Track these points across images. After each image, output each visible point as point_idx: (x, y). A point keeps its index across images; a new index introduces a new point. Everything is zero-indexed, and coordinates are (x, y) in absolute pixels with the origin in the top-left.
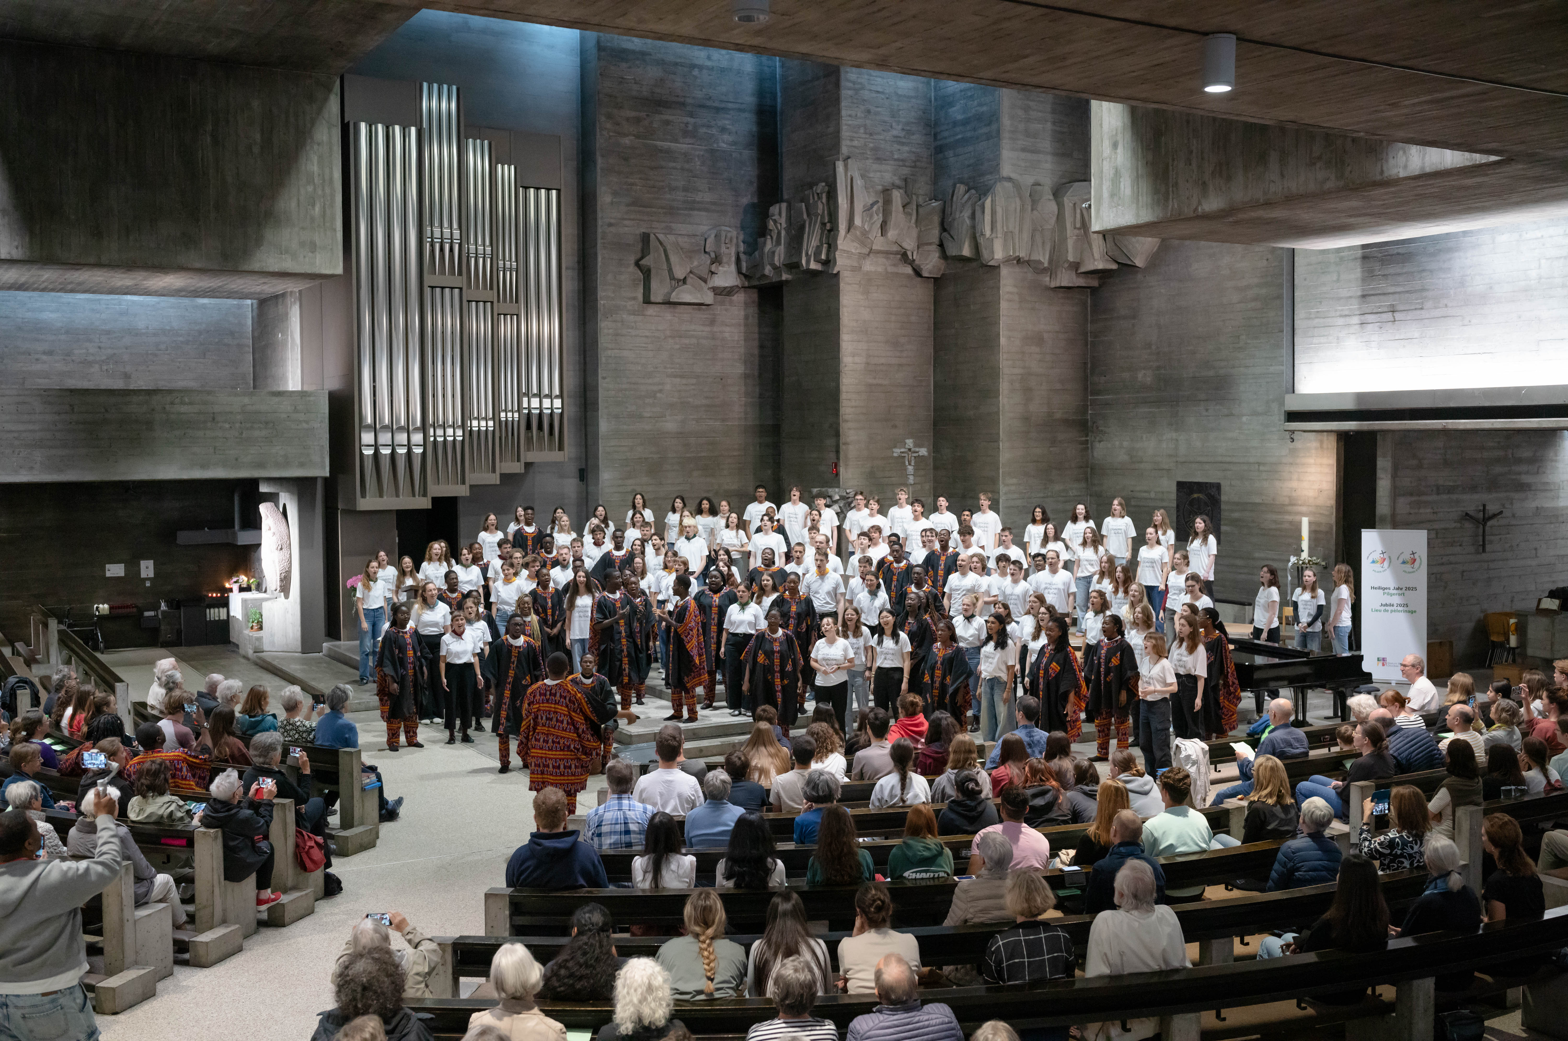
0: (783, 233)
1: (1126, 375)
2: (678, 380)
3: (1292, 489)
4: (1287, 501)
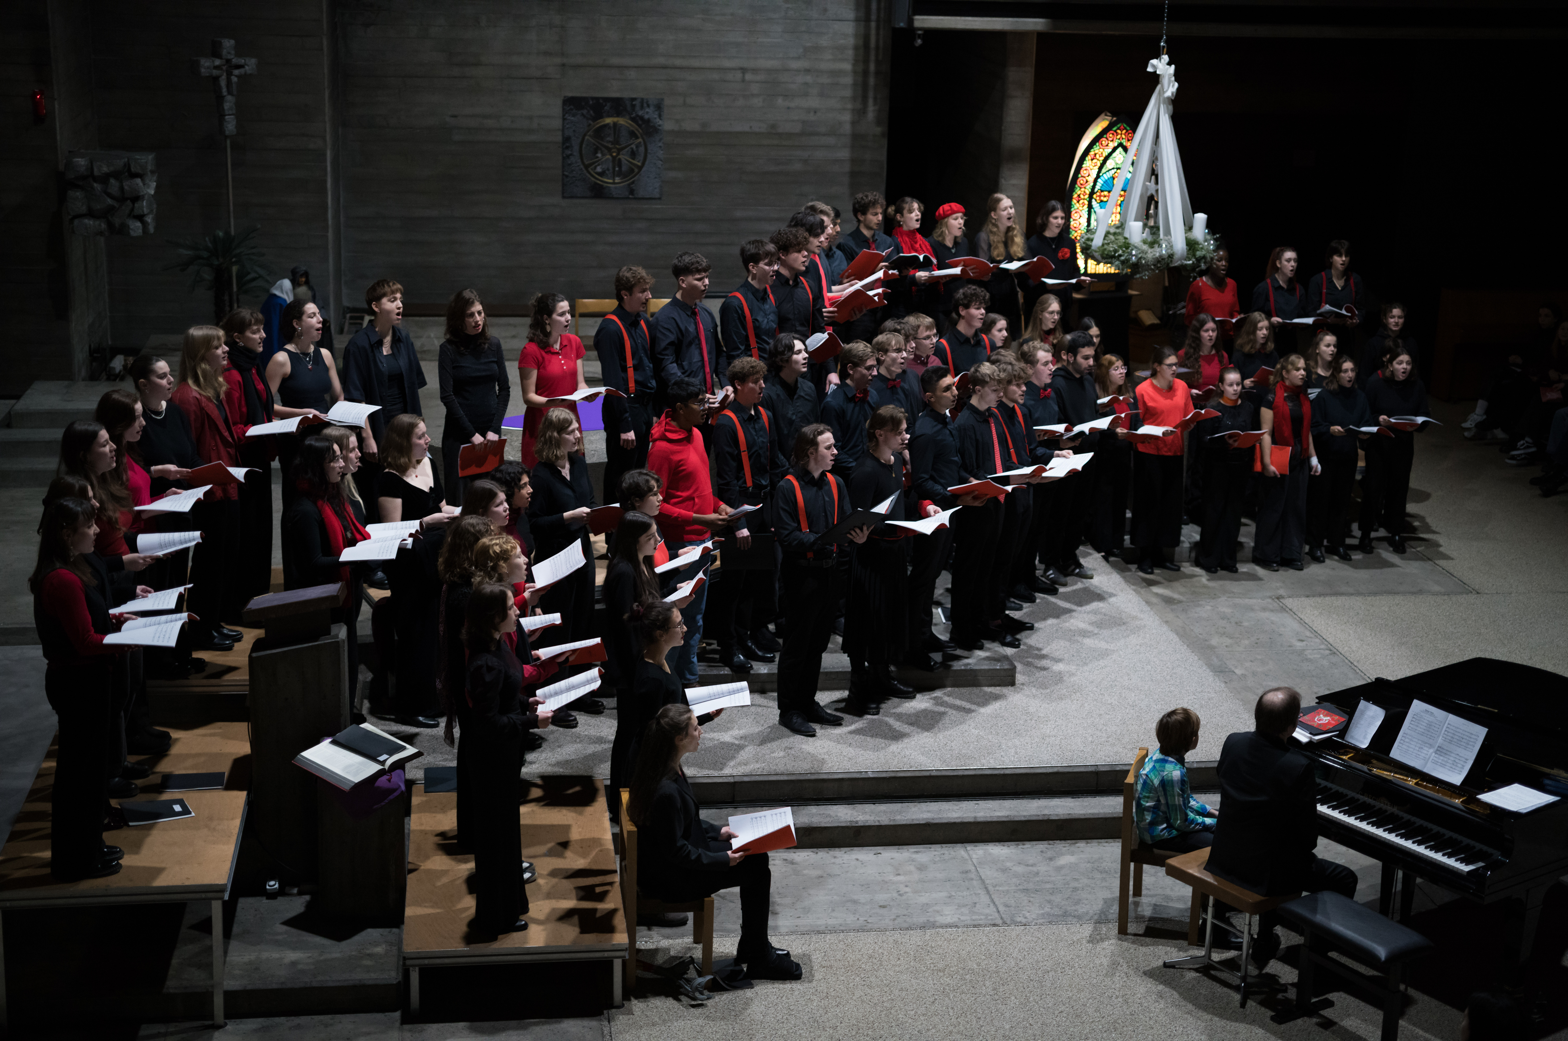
3: (808, 110)
4: (797, 128)
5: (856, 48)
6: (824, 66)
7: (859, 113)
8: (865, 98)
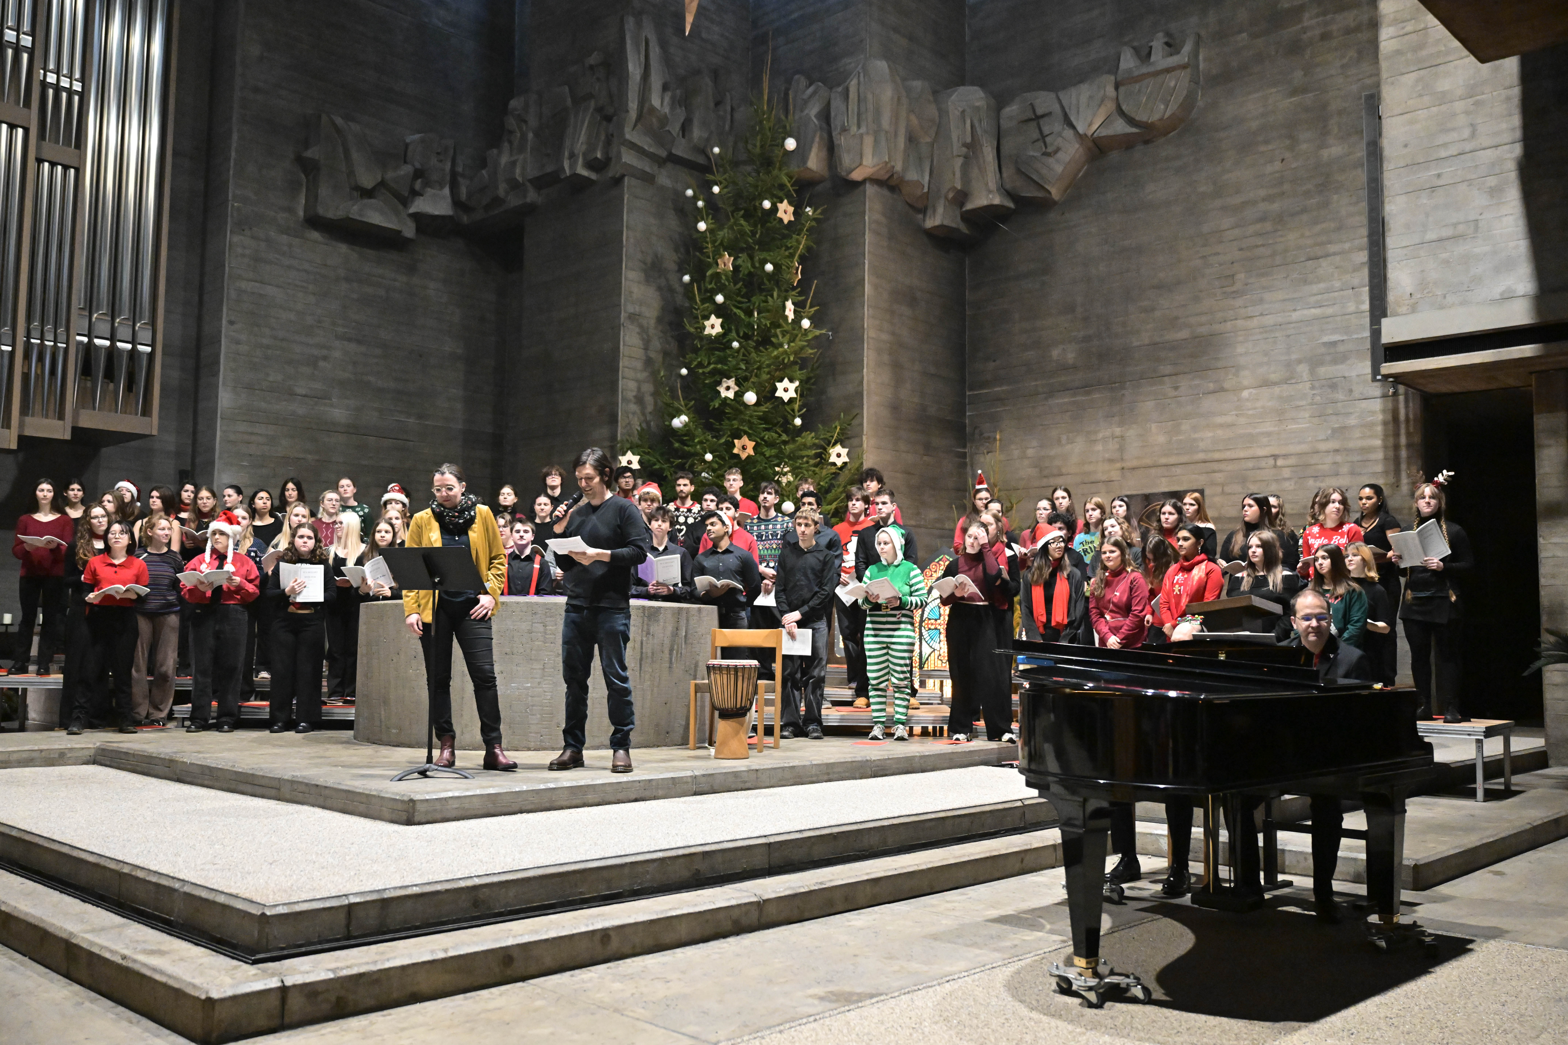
0: (530, 135)
1: (1031, 354)
2: (352, 347)
5: (1385, 423)
6: (1353, 445)
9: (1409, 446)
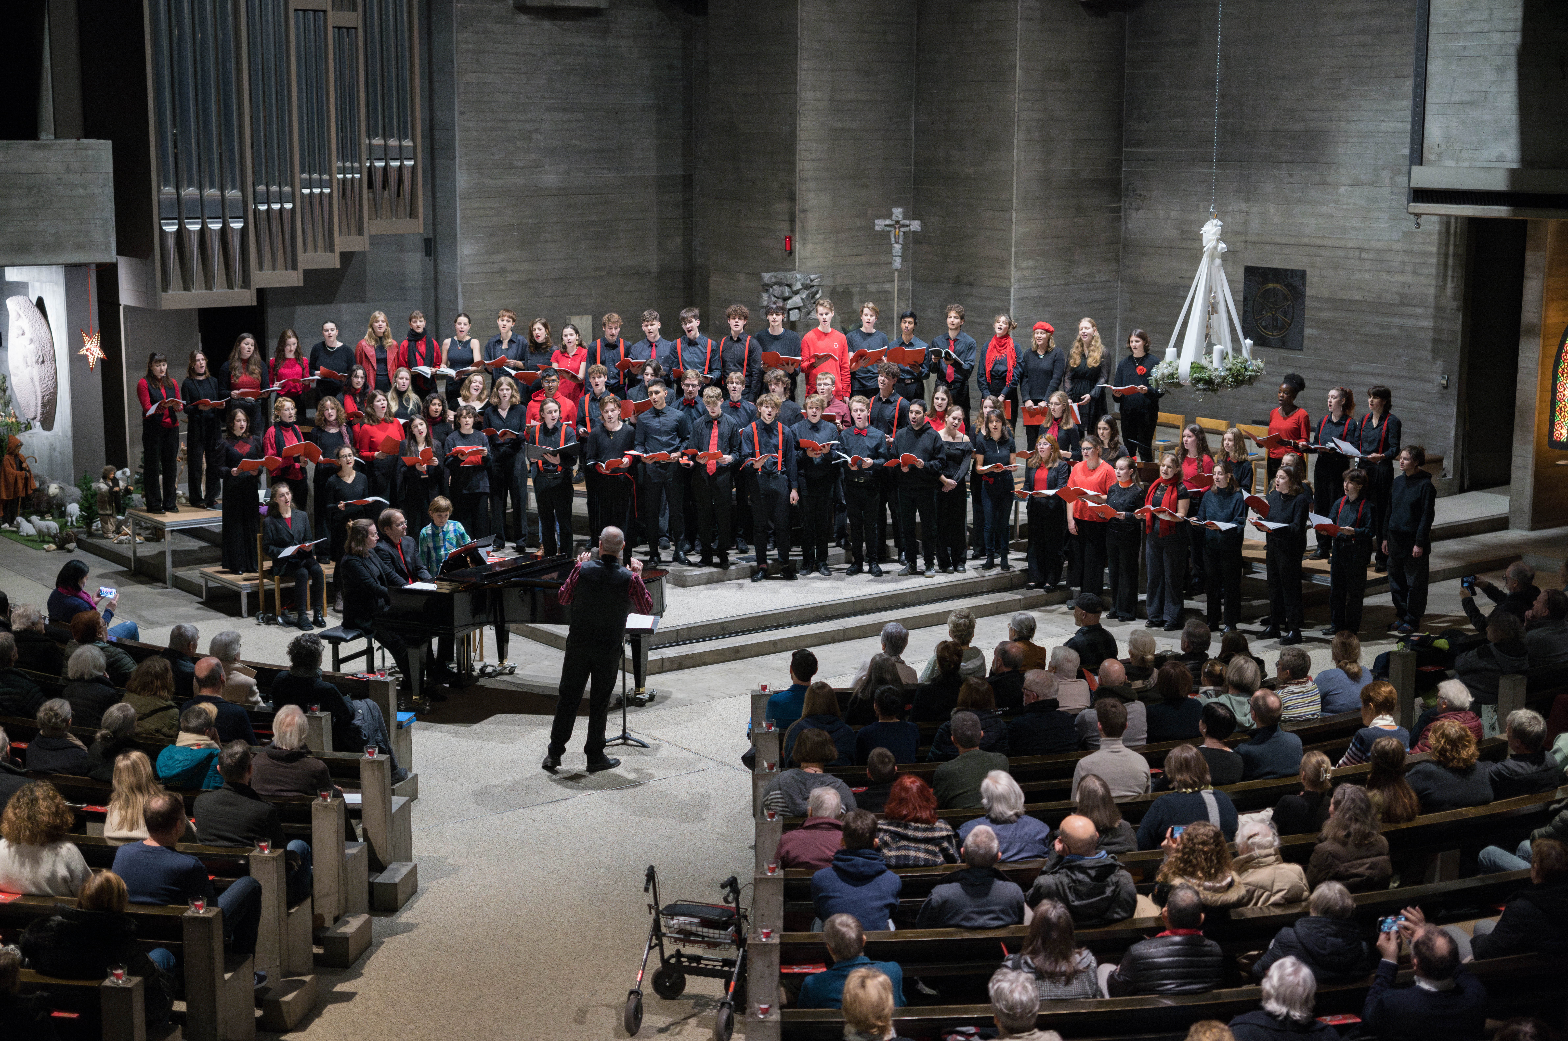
1: (1178, 121)
2: (559, 116)
3: (1404, 284)
4: (1397, 299)
5: (1440, 233)
6: (1415, 248)
7: (1441, 288)
8: (1445, 276)
9: (1455, 255)
